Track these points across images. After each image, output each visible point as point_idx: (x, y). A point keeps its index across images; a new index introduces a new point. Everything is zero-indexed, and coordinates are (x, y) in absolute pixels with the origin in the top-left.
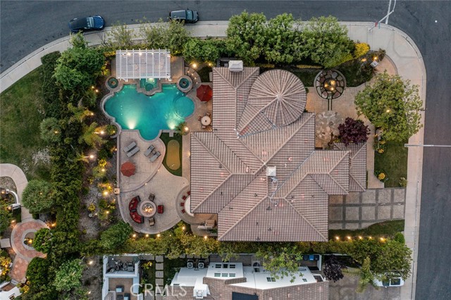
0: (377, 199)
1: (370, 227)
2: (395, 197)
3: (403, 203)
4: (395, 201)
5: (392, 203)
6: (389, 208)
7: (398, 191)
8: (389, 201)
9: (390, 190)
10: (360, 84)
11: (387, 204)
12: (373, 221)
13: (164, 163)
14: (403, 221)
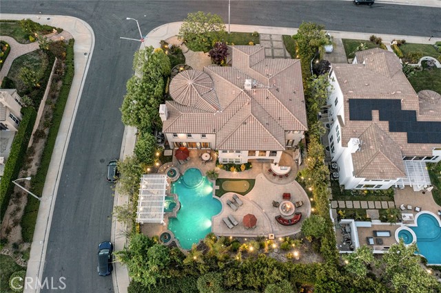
0: (269, 48)
1: (289, 52)
2: (266, 39)
3: (271, 35)
4: (269, 39)
5: (271, 40)
6: (274, 42)
7: (262, 37)
8: (269, 42)
9: (262, 42)
10: (184, 56)
11: (272, 43)
12: (285, 51)
13: (243, 194)
14: (283, 36)
